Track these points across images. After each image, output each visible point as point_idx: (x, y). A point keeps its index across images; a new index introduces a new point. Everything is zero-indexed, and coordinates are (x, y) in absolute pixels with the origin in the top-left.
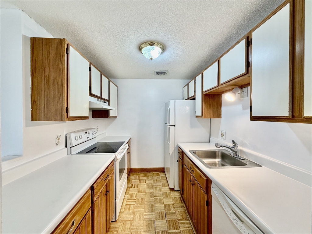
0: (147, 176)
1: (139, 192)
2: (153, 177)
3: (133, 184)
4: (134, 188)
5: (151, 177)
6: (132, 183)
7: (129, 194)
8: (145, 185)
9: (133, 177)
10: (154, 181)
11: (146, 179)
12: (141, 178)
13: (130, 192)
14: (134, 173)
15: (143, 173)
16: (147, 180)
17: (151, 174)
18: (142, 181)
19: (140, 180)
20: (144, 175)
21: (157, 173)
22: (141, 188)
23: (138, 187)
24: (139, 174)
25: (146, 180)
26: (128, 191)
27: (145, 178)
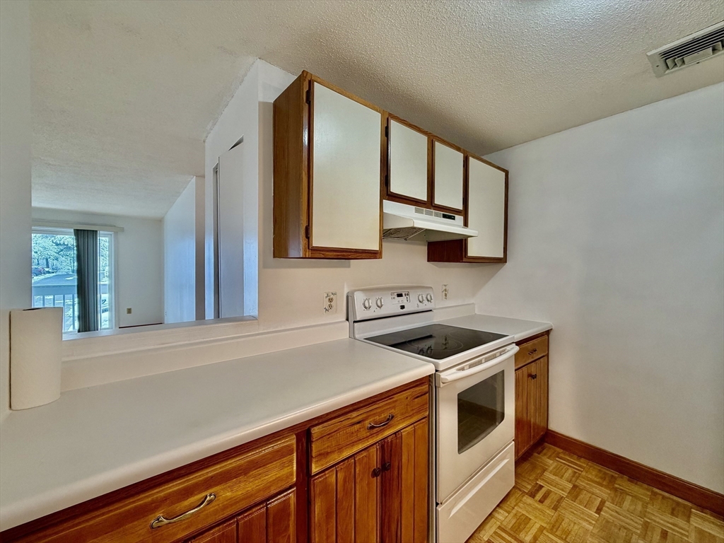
0: (616, 490)
1: (554, 527)
2: (645, 506)
3: (541, 487)
4: (541, 501)
5: (632, 501)
6: (540, 482)
7: (514, 511)
8: (590, 516)
9: (551, 462)
10: (646, 526)
11: (605, 496)
12: (581, 483)
13: (521, 509)
14: (561, 451)
15: (599, 467)
16: (607, 504)
17: (639, 490)
18: (584, 496)
19: (575, 486)
20: (604, 479)
21: (678, 504)
22: (566, 520)
23: (555, 508)
24: (582, 462)
25: (603, 503)
26: (512, 501)
27: (602, 493)
